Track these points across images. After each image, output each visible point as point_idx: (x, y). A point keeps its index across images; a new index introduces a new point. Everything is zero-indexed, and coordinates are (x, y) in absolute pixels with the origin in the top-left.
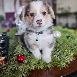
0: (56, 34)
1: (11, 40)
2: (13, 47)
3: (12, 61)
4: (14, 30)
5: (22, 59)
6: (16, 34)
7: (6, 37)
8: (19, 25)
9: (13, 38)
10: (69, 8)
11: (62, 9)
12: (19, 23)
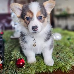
0: (55, 37)
1: (7, 43)
2: (9, 51)
3: (9, 66)
4: (9, 33)
5: (21, 63)
6: (12, 37)
7: (2, 40)
8: (16, 26)
9: (9, 41)
10: (68, 9)
11: (61, 10)
12: (15, 25)
